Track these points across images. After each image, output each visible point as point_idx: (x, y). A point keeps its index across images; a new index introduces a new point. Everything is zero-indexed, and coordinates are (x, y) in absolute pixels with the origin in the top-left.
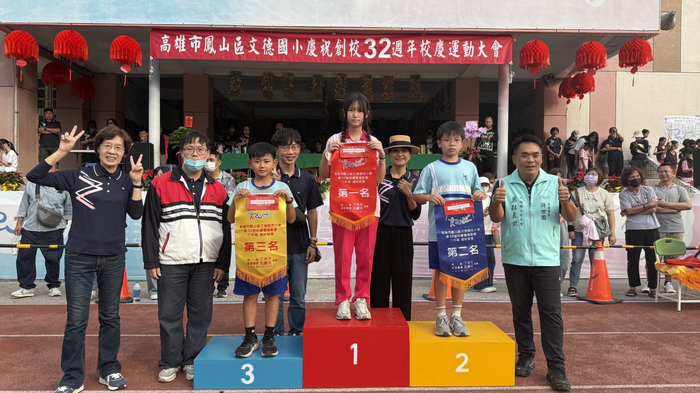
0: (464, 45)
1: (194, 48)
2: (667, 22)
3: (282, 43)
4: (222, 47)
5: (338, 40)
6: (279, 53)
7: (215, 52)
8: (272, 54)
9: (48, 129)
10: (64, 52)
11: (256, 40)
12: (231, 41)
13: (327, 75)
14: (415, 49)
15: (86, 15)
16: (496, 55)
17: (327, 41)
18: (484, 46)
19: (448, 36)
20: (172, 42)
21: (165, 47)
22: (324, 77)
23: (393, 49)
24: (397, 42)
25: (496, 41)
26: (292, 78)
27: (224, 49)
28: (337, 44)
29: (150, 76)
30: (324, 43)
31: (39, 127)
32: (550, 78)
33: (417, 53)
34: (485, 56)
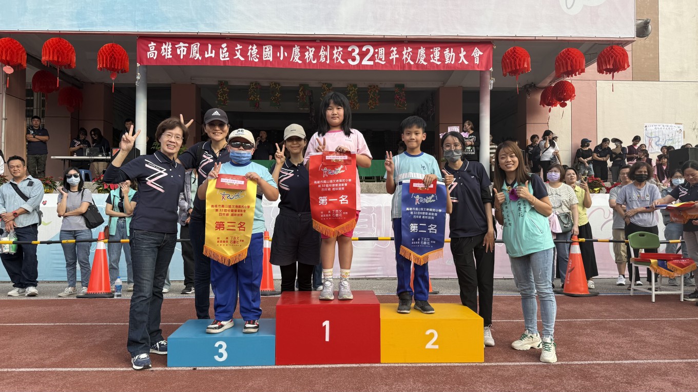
0: (445, 52)
1: (180, 54)
2: (643, 30)
3: (267, 50)
4: (208, 54)
5: (322, 47)
6: (264, 59)
7: (200, 58)
8: (257, 60)
9: (36, 137)
10: (51, 59)
11: (241, 47)
12: (217, 48)
13: (313, 84)
14: (397, 56)
15: (75, 23)
16: (477, 62)
17: (311, 48)
18: (465, 53)
19: (429, 43)
20: (158, 49)
21: (152, 54)
22: (310, 86)
23: (376, 55)
24: (379, 49)
25: (476, 48)
26: (278, 87)
27: (210, 55)
28: (321, 51)
29: (136, 83)
30: (308, 50)
31: (27, 134)
32: (531, 87)
33: (399, 60)
34: (466, 63)
